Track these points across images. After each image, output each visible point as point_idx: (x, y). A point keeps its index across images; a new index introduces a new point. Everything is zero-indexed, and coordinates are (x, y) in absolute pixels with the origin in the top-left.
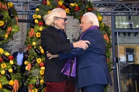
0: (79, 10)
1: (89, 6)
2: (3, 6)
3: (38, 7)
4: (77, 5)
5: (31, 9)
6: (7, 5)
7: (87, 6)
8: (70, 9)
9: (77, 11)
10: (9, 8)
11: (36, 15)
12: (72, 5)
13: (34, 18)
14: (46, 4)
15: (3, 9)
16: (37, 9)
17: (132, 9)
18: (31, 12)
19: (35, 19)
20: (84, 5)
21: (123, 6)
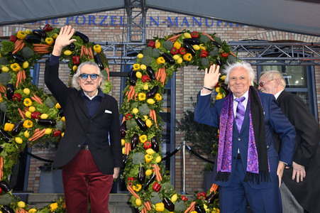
0: (208, 55)
1: (223, 49)
2: (87, 52)
3: (141, 52)
4: (204, 48)
5: (128, 55)
6: (93, 50)
7: (221, 50)
8: (193, 54)
9: (205, 57)
10: (95, 54)
11: (138, 65)
12: (196, 47)
13: (135, 69)
14: (154, 47)
15: (87, 56)
16: (140, 56)
17: (290, 54)
18: (128, 60)
19: (136, 71)
20: (216, 49)
21: (277, 50)
